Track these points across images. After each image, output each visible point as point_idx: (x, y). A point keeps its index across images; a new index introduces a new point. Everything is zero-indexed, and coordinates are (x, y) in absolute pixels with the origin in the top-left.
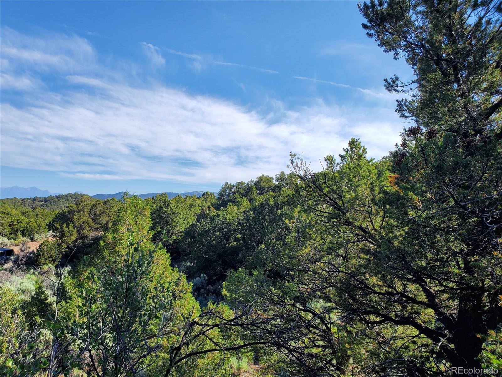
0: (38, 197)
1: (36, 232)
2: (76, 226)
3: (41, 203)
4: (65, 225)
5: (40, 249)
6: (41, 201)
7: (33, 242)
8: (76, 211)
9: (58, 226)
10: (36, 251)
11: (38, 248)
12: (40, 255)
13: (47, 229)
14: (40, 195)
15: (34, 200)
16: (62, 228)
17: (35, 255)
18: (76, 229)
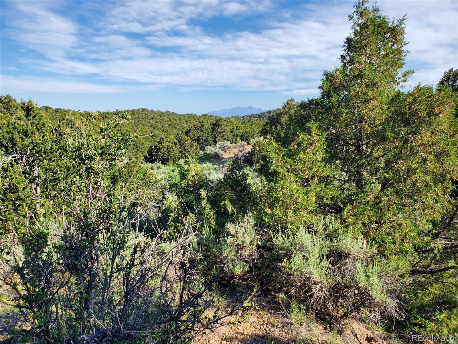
0: (253, 114)
1: (251, 137)
2: (283, 128)
3: (256, 119)
4: (273, 127)
5: (254, 148)
6: (256, 117)
7: (249, 146)
8: (283, 113)
9: (268, 128)
10: (250, 151)
11: (252, 148)
12: (254, 154)
13: (259, 134)
14: (255, 113)
15: (251, 116)
16: (271, 130)
17: (250, 154)
18: (283, 130)
